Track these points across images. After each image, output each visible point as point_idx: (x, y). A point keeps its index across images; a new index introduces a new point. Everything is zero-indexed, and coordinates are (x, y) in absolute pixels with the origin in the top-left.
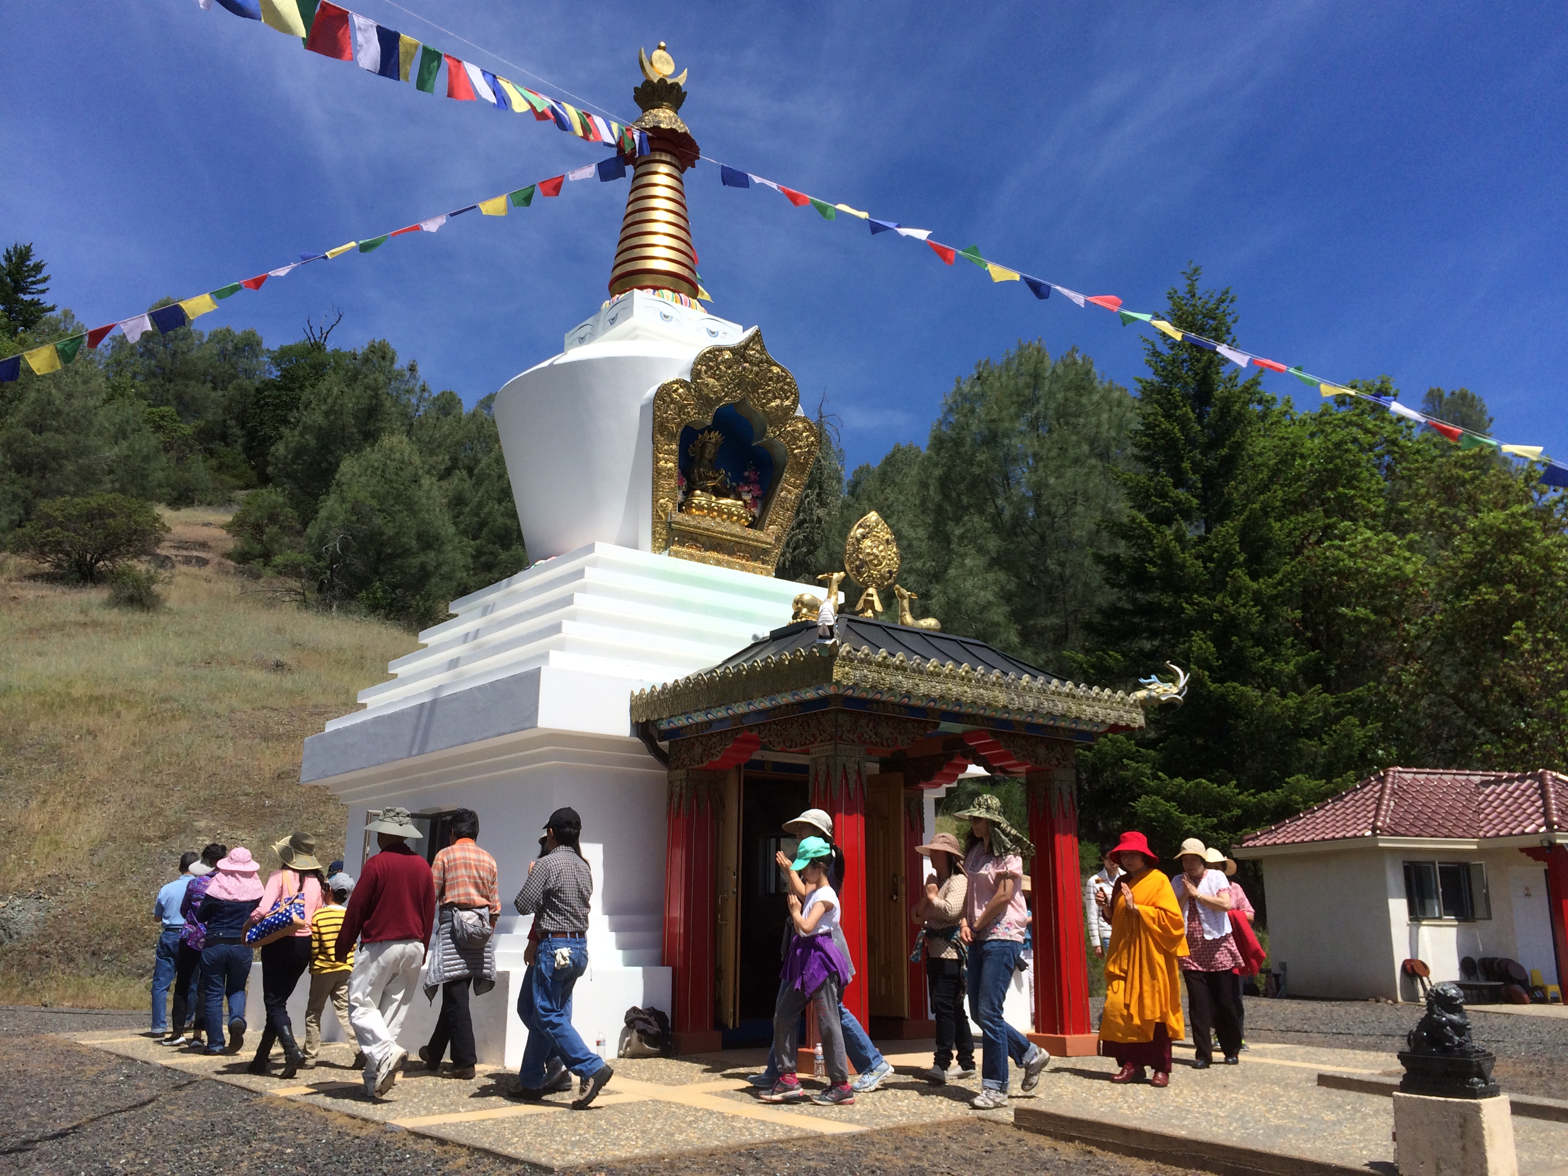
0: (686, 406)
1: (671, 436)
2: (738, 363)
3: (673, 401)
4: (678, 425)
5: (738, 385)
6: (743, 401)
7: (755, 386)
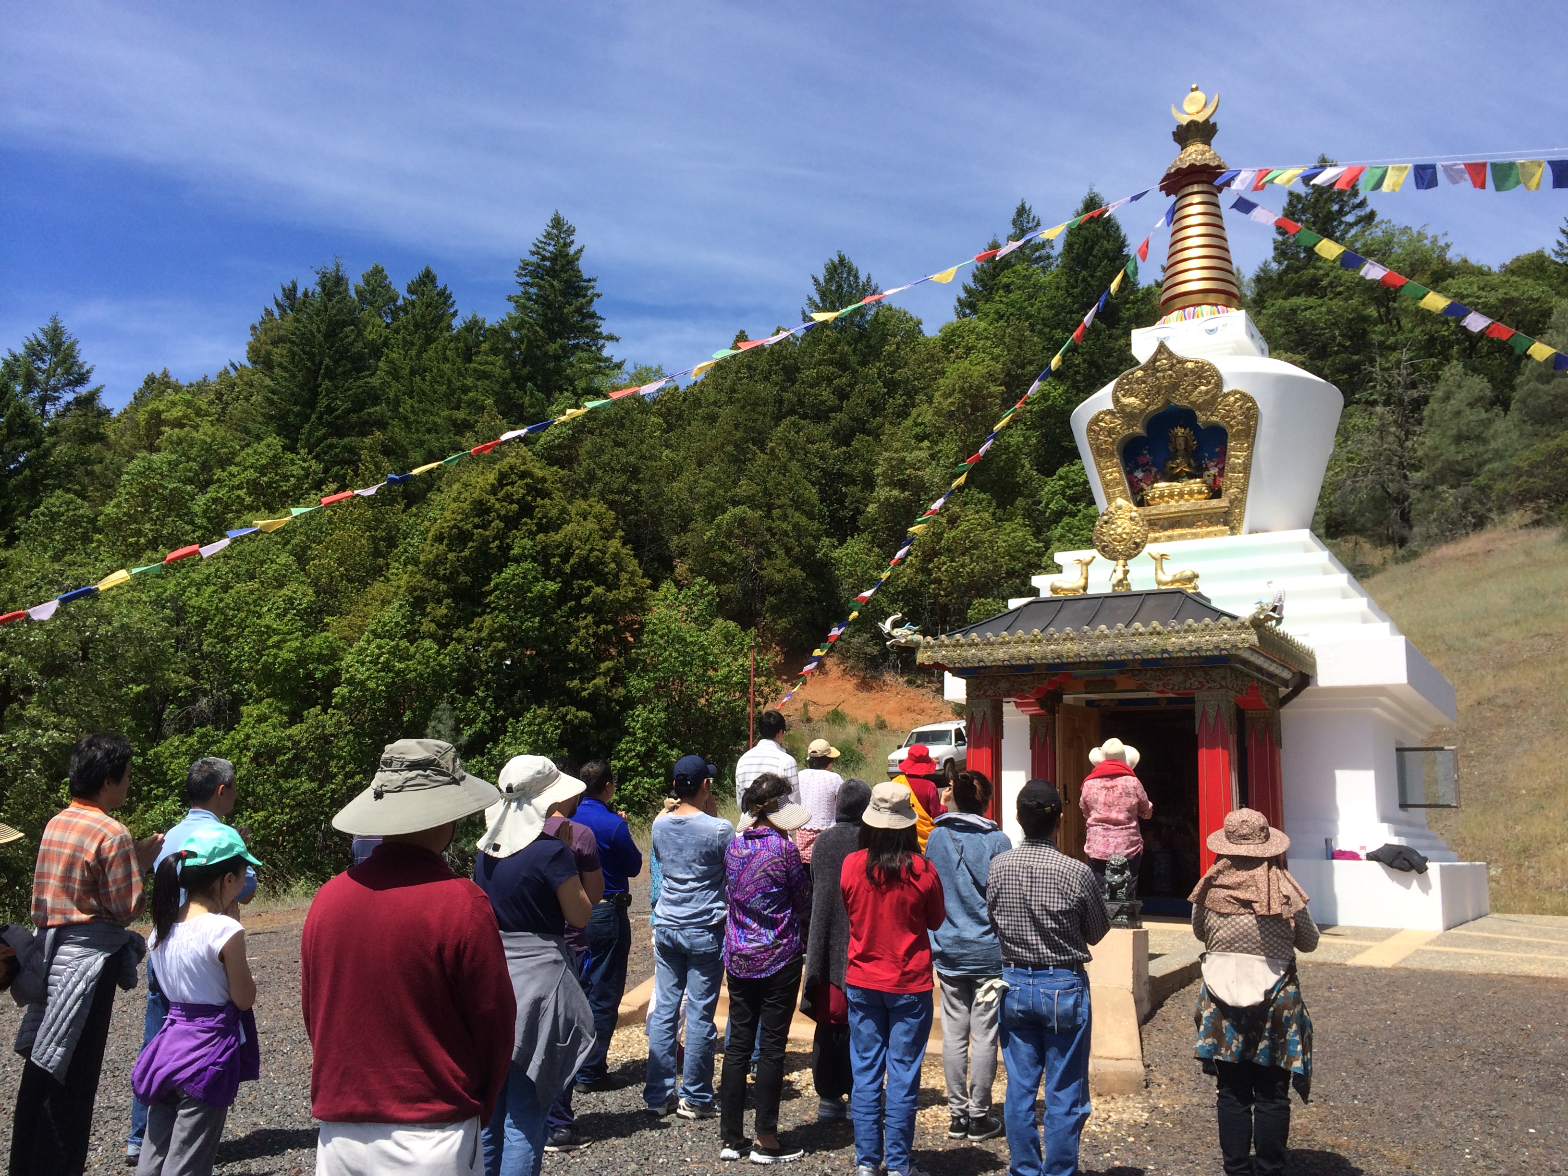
0: (1114, 428)
1: (1112, 454)
2: (1153, 375)
3: (1102, 429)
4: (1112, 443)
5: (1158, 393)
6: (1168, 402)
7: (1175, 387)
